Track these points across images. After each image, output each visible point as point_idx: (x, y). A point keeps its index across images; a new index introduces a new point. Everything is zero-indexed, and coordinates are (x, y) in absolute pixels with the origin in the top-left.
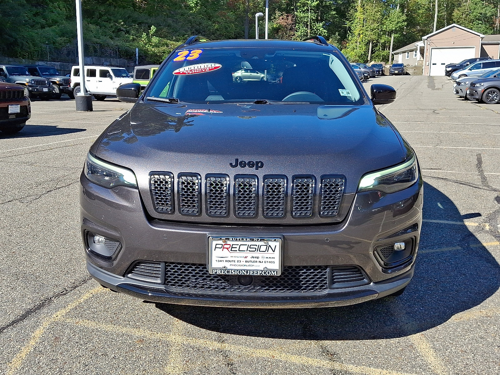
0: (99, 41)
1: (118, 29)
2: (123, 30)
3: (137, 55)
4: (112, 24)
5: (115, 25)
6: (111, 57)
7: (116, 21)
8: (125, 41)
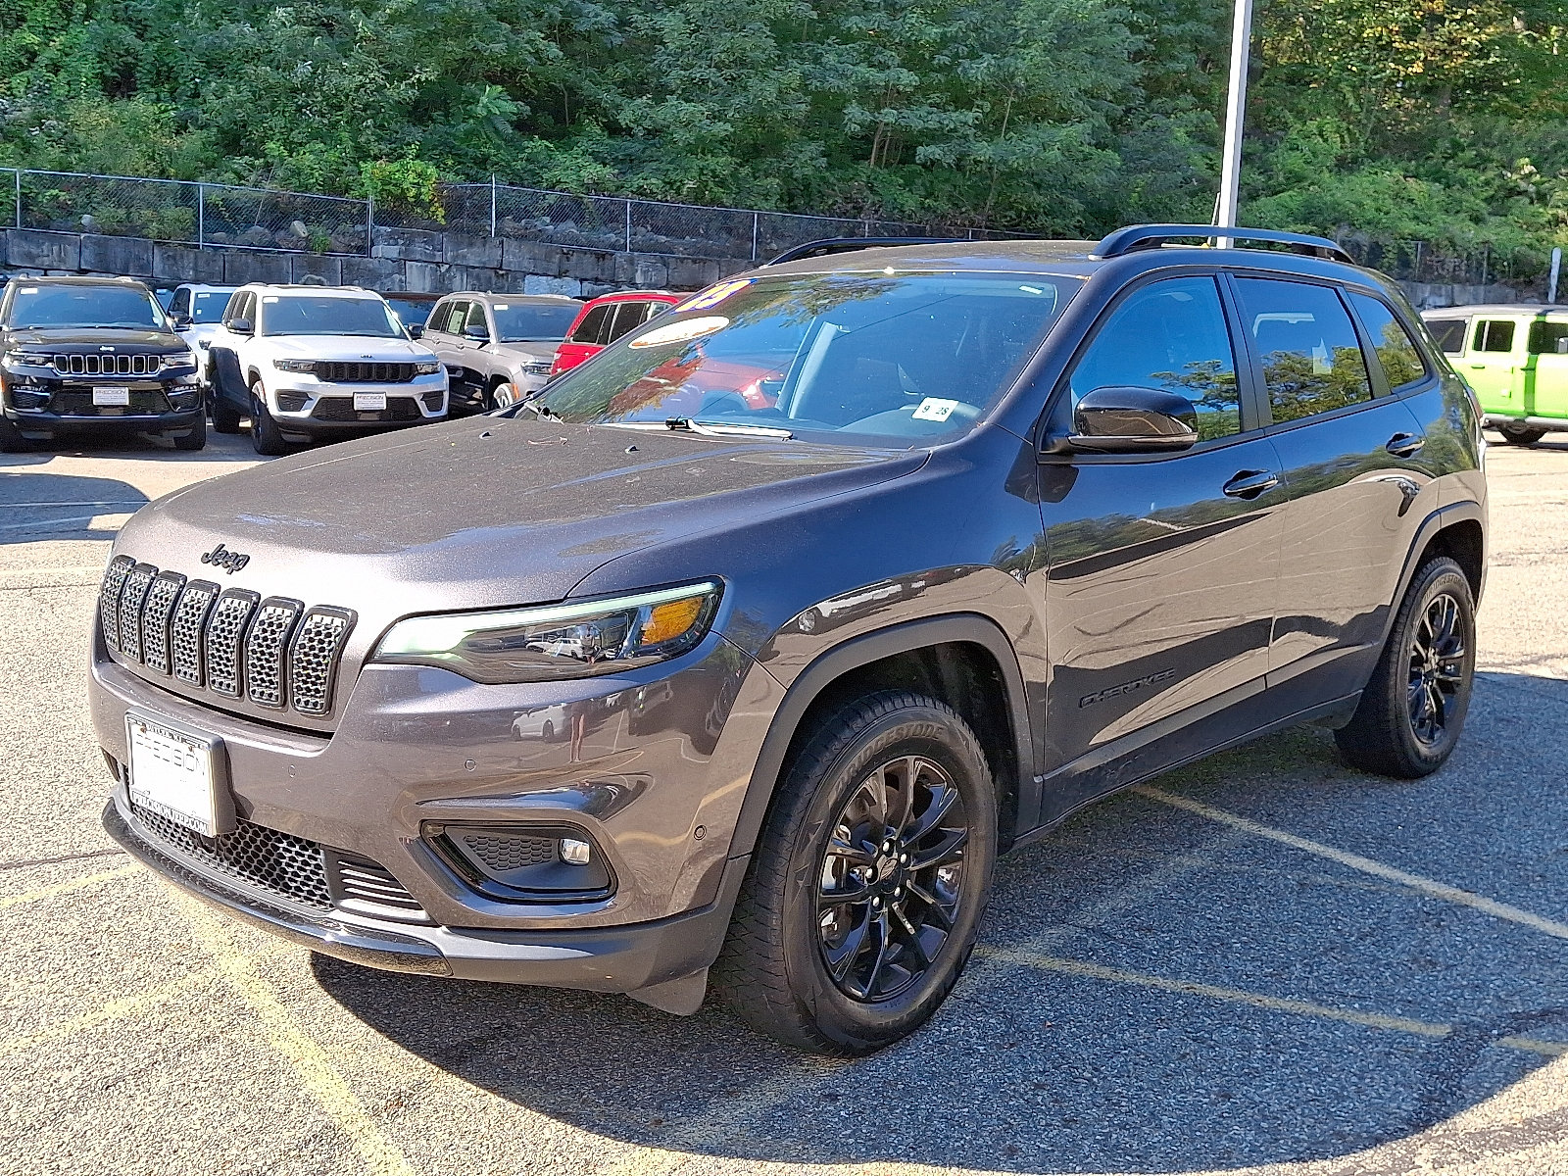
0: (1422, 229)
1: (1511, 189)
2: (1525, 193)
3: (1555, 272)
4: (1490, 174)
5: (1502, 176)
6: (1455, 279)
7: (1509, 165)
8: (1521, 227)
